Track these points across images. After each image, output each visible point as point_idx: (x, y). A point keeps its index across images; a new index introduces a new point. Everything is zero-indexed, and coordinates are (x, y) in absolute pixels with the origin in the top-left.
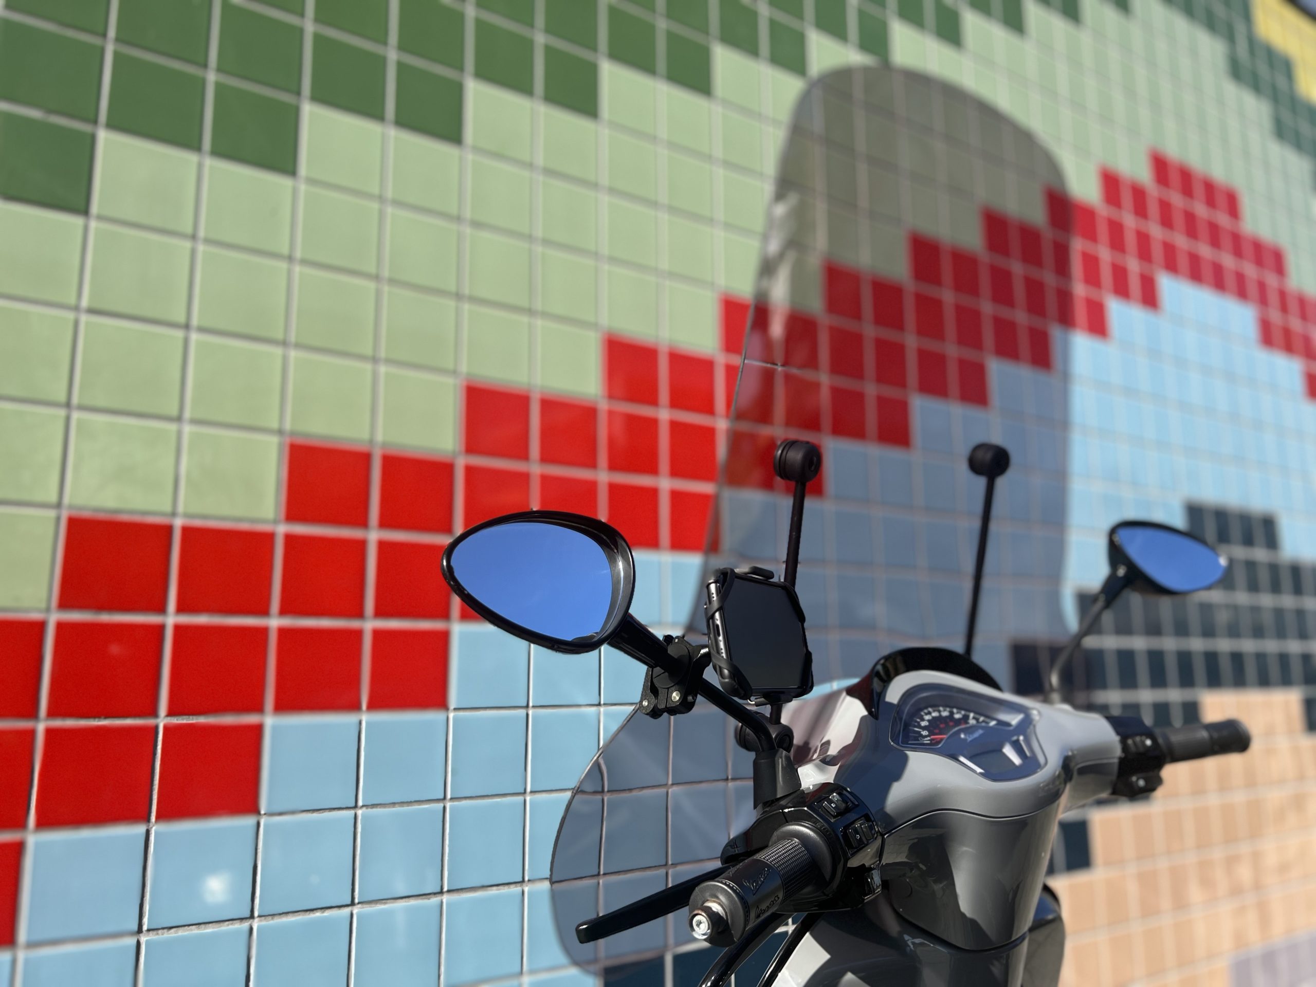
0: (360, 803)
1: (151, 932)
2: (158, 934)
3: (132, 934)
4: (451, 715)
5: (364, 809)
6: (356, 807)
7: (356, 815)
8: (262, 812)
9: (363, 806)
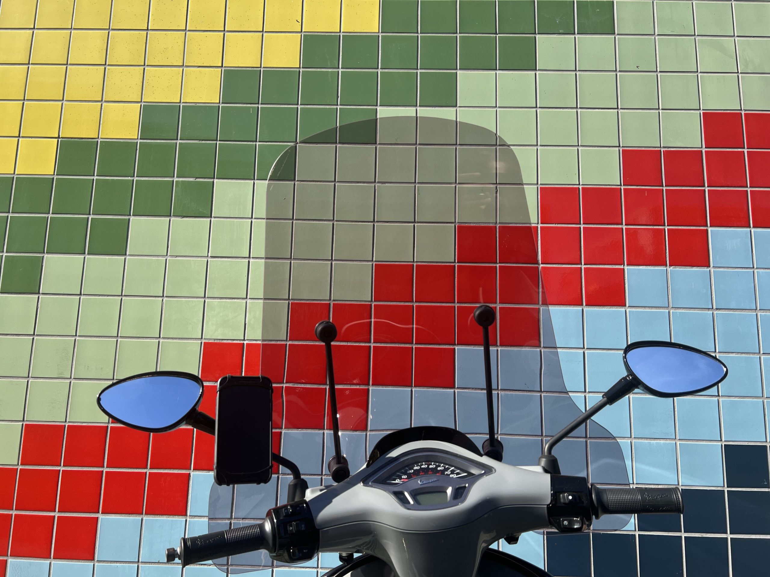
0: (324, 473)
1: (235, 519)
2: (238, 520)
3: (228, 519)
4: (368, 433)
5: (326, 476)
6: (322, 474)
7: (322, 478)
8: (280, 473)
9: (325, 475)
